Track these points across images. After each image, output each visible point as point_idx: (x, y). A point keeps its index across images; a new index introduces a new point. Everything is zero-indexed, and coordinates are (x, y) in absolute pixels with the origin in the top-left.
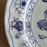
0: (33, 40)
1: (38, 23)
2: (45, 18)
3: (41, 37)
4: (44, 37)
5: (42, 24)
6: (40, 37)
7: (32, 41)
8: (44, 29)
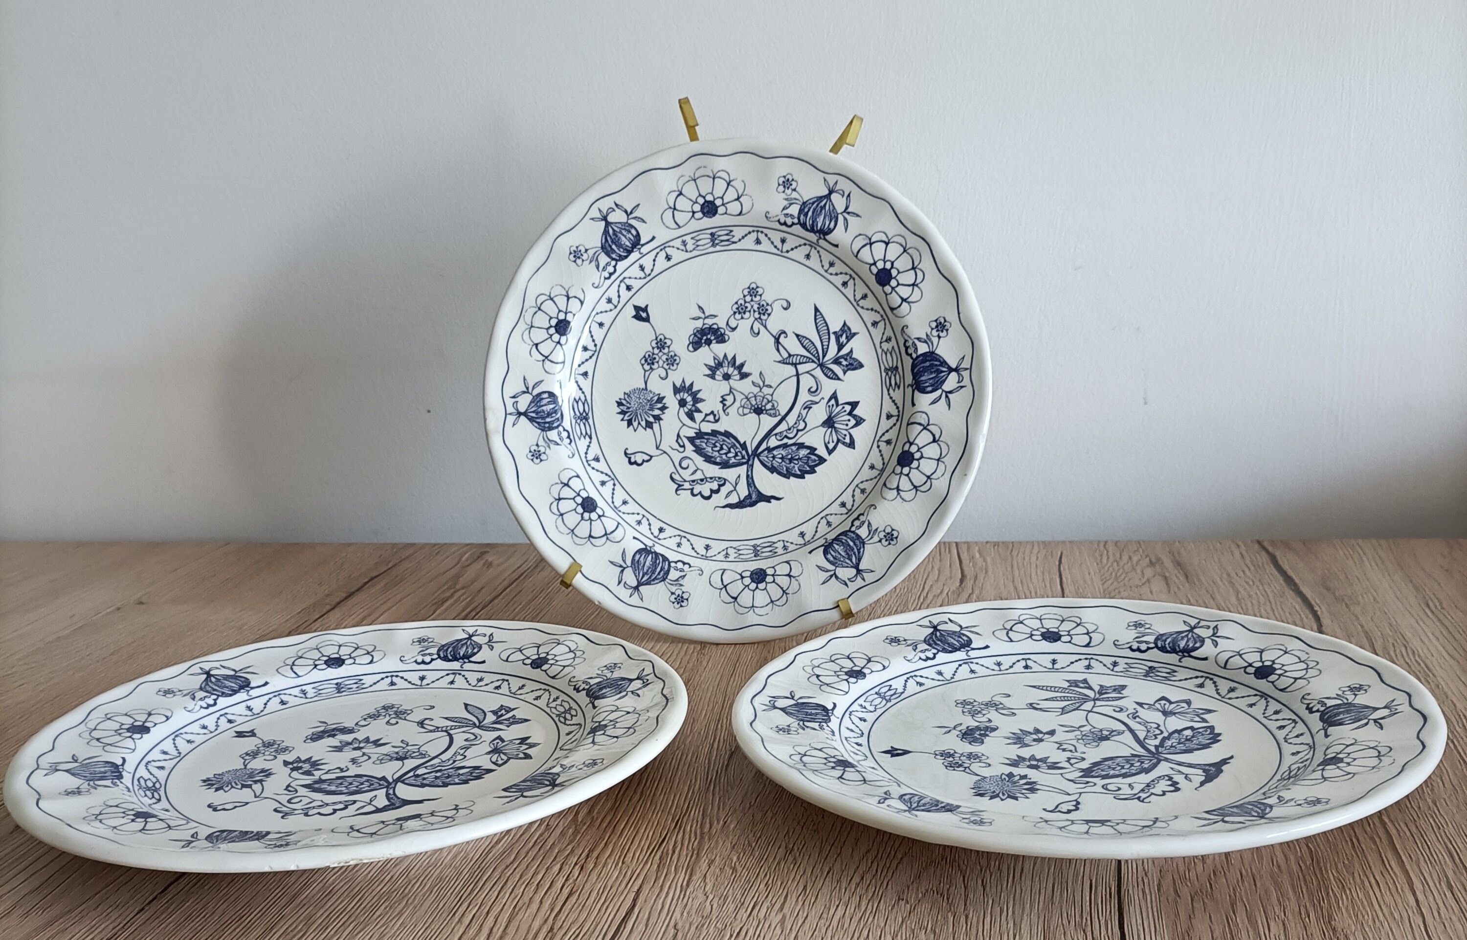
0: (602, 473)
1: (620, 404)
2: (646, 383)
3: (633, 460)
4: (646, 458)
5: (634, 405)
6: (630, 459)
7: (598, 478)
8: (643, 423)
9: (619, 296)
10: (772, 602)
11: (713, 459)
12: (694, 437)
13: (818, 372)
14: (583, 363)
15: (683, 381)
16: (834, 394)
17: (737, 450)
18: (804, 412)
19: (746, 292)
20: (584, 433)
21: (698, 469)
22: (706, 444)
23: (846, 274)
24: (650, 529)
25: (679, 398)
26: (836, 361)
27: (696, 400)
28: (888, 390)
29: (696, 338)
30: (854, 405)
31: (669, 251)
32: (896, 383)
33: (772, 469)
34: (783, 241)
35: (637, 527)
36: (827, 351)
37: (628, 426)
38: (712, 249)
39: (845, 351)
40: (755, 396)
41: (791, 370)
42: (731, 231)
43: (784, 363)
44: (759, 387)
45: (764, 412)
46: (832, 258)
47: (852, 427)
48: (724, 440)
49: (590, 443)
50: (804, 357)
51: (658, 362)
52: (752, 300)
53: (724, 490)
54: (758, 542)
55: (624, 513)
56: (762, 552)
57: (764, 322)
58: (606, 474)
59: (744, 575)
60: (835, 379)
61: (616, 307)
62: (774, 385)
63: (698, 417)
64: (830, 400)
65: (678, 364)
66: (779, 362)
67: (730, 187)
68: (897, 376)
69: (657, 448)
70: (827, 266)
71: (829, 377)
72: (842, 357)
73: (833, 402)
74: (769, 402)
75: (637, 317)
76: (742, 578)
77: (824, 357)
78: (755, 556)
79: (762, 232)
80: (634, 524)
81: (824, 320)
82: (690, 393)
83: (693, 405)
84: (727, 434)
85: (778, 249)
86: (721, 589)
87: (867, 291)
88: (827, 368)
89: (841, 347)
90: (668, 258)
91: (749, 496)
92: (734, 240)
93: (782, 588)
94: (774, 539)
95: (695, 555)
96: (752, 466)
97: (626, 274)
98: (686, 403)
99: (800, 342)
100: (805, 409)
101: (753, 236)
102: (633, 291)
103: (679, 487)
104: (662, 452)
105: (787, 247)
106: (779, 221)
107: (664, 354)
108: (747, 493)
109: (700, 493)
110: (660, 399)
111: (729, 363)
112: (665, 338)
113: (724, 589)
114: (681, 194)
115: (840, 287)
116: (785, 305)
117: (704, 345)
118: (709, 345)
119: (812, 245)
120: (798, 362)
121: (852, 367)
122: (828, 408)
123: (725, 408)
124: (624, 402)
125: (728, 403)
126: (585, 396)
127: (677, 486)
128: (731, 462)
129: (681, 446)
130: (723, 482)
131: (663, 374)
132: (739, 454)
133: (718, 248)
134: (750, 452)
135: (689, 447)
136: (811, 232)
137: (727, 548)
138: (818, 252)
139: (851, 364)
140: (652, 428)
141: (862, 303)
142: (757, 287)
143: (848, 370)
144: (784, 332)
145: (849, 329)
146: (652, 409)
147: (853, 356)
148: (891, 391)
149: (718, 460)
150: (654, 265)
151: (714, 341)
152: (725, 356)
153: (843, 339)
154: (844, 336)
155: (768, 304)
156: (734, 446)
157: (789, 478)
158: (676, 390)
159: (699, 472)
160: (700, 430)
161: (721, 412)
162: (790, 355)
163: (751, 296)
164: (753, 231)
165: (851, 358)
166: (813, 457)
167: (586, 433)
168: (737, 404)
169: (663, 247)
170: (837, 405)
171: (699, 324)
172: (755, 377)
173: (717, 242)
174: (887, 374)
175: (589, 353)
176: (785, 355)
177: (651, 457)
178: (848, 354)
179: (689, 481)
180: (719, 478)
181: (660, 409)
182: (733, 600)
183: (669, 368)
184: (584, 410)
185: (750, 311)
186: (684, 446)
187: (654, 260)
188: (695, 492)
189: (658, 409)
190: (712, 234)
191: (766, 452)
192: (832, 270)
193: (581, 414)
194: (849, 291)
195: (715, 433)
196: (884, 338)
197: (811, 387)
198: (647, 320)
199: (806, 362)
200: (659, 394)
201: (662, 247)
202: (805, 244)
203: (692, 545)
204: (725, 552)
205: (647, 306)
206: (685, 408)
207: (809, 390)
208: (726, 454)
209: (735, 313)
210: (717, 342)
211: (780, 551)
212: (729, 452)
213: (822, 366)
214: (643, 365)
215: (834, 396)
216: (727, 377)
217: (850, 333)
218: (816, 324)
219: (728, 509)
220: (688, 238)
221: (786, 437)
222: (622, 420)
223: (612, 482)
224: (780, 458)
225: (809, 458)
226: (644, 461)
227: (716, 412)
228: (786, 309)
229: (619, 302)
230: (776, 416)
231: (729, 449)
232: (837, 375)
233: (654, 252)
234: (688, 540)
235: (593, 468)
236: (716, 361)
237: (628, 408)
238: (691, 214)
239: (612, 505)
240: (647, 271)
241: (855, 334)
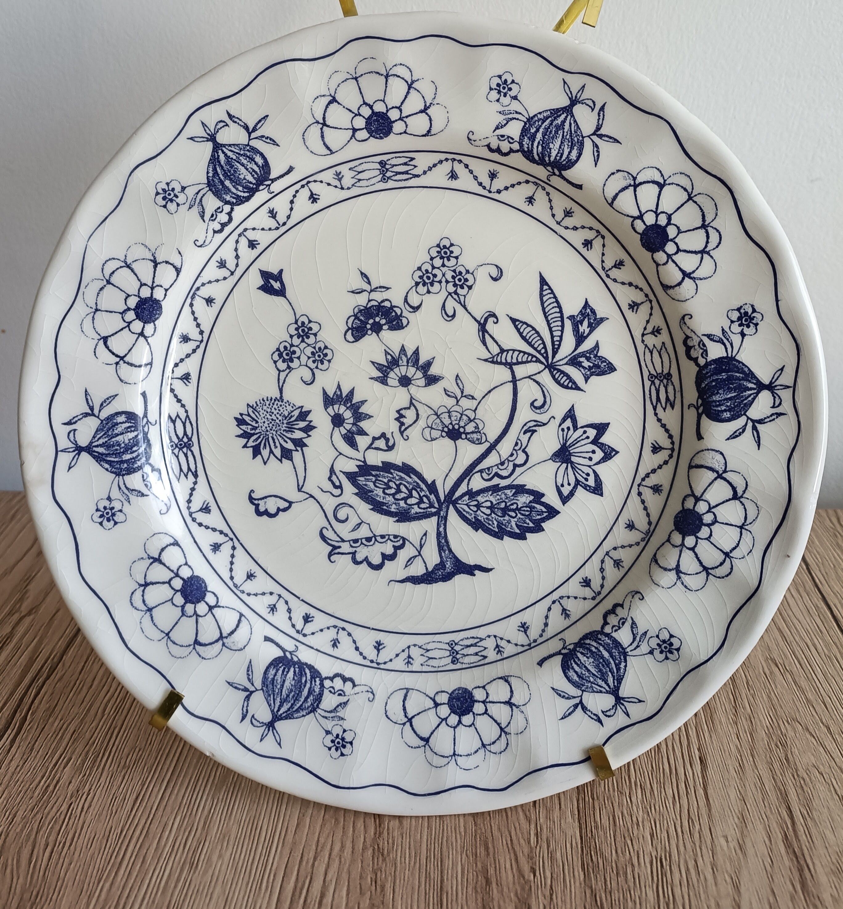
9: (237, 257)
10: (484, 746)
11: (385, 507)
12: (356, 472)
13: (546, 378)
14: (182, 360)
15: (339, 387)
16: (570, 411)
17: (422, 495)
18: (524, 438)
19: (434, 253)
20: (185, 469)
21: (363, 522)
22: (374, 483)
23: (591, 229)
24: (290, 618)
25: (332, 414)
26: (574, 361)
27: (359, 417)
28: (655, 408)
29: (356, 321)
30: (601, 428)
31: (316, 188)
32: (667, 399)
33: (476, 525)
34: (493, 176)
35: (269, 617)
36: (559, 345)
37: (254, 456)
38: (382, 186)
39: (587, 345)
40: (449, 412)
41: (504, 373)
42: (412, 159)
43: (493, 362)
44: (456, 398)
45: (463, 436)
46: (569, 204)
47: (598, 463)
48: (401, 478)
49: (195, 483)
50: (525, 353)
51: (299, 358)
52: (443, 265)
53: (403, 555)
54: (456, 637)
55: (249, 595)
56: (464, 655)
57: (462, 298)
58: (221, 532)
59: (438, 699)
60: (571, 388)
61: (232, 273)
62: (478, 395)
63: (362, 441)
64: (564, 420)
65: (329, 361)
66: (486, 360)
67: (412, 90)
68: (670, 389)
69: (300, 490)
70: (560, 215)
71: (562, 386)
72: (583, 355)
73: (568, 423)
74: (470, 420)
75: (267, 289)
76: (437, 705)
77: (555, 353)
78: (453, 662)
79: (460, 161)
80: (264, 612)
81: (555, 297)
82: (348, 405)
83: (353, 424)
84: (407, 469)
85: (484, 188)
86: (404, 724)
87: (623, 256)
88: (559, 370)
89: (580, 339)
90: (313, 198)
91: (441, 565)
92: (415, 172)
93: (499, 724)
94: (482, 633)
95: (360, 660)
96: (446, 518)
97: (248, 224)
98: (344, 420)
99: (518, 330)
100: (525, 433)
101: (446, 167)
102: (260, 248)
103: (334, 551)
104: (308, 496)
105: (498, 184)
106: (488, 146)
107: (309, 345)
108: (437, 560)
109: (366, 559)
110: (303, 415)
111: (408, 362)
112: (310, 321)
113: (408, 724)
114: (334, 100)
115: (580, 247)
116: (495, 273)
117: (369, 332)
118: (378, 333)
119: (537, 183)
120: (514, 361)
121: (598, 370)
122: (561, 433)
123: (403, 428)
124: (247, 419)
125: (407, 421)
126: (186, 411)
127: (330, 548)
128: (413, 511)
129: (336, 487)
130: (401, 542)
131: (308, 376)
132: (425, 499)
133: (391, 184)
134: (442, 498)
135: (349, 488)
136: (538, 164)
137: (409, 647)
138: (548, 194)
139: (598, 366)
140: (291, 460)
141: (614, 273)
142: (452, 245)
143: (592, 375)
144: (494, 315)
145: (593, 312)
146: (290, 429)
147: (599, 355)
148: (659, 410)
149: (393, 508)
150: (291, 209)
151: (386, 327)
152: (403, 350)
153: (584, 328)
154: (586, 323)
155: (468, 272)
156: (417, 487)
157: (502, 539)
158: (328, 401)
159: (364, 527)
160: (365, 462)
161: (397, 435)
162: (502, 351)
163: (442, 258)
164: (447, 160)
165: (596, 356)
166: (539, 507)
167: (189, 469)
168: (422, 423)
169: (306, 182)
170: (575, 428)
171: (362, 300)
172: (448, 383)
173: (389, 174)
174: (653, 383)
175: (191, 345)
176: (495, 350)
177: (291, 503)
178: (591, 351)
179: (349, 541)
180: (396, 537)
181: (303, 430)
182: (423, 743)
183: (317, 367)
184: (185, 433)
185: (440, 282)
186: (340, 487)
187: (292, 202)
188: (359, 558)
189: (300, 429)
190: (382, 164)
191: (466, 498)
192: (569, 222)
193: (181, 440)
194: (594, 255)
195: (387, 467)
196: (650, 329)
197: (536, 400)
198: (281, 293)
199: (527, 362)
200: (302, 407)
201: (304, 182)
202: (527, 182)
203: (354, 642)
204: (405, 655)
205: (281, 271)
206: (342, 428)
207: (532, 404)
208: (405, 499)
209: (417, 284)
210: (391, 328)
211: (492, 655)
212: (411, 496)
213: (551, 367)
214: (275, 362)
215: (571, 415)
216: (405, 381)
217: (595, 319)
218: (542, 303)
219: (409, 585)
220: (344, 169)
221: (497, 475)
222: (245, 446)
223: (230, 544)
224: (488, 508)
225: (532, 508)
226: (279, 510)
227: (389, 435)
228: (495, 279)
229: (237, 265)
230: (480, 443)
231: (410, 492)
232: (574, 383)
233: (292, 190)
234: (349, 635)
235: (200, 525)
236: (389, 357)
237: (255, 428)
238: (351, 132)
239: (230, 584)
240: (281, 218)
241: (602, 320)
